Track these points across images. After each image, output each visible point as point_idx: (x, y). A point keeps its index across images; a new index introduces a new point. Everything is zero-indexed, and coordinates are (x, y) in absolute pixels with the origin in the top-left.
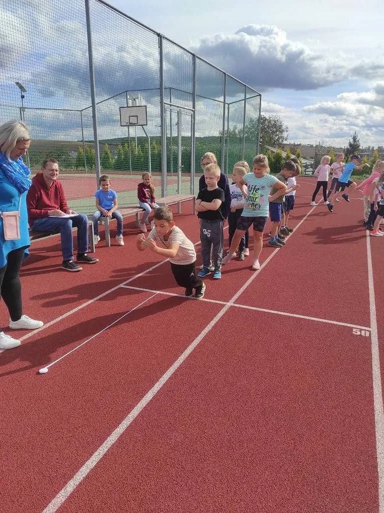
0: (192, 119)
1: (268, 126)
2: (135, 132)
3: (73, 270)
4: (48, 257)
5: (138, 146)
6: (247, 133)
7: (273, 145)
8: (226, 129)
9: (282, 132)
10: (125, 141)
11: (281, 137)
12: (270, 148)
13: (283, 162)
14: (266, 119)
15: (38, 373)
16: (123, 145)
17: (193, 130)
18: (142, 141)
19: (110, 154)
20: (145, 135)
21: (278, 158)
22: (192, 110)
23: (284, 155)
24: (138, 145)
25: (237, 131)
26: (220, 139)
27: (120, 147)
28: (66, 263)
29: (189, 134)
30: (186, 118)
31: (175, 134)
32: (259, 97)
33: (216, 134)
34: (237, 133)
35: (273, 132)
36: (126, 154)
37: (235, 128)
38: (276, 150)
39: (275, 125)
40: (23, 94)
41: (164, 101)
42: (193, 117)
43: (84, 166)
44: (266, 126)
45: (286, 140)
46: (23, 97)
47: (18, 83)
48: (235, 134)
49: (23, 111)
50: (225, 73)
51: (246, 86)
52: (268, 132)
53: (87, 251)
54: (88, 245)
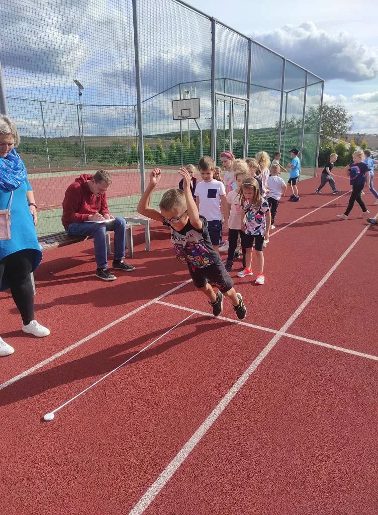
0: (245, 108)
1: (330, 115)
2: (188, 126)
3: (107, 279)
4: (85, 262)
5: (191, 141)
6: (306, 123)
7: (335, 136)
8: (283, 119)
9: (345, 121)
10: (177, 135)
11: (344, 127)
12: (331, 138)
14: (328, 108)
15: (43, 420)
16: (176, 140)
17: (247, 122)
18: (195, 135)
19: (163, 149)
20: (198, 129)
21: (340, 149)
22: (246, 100)
23: (347, 146)
24: (191, 139)
25: (295, 121)
26: (276, 131)
27: (173, 142)
28: (100, 271)
29: (241, 126)
30: (239, 111)
31: (227, 128)
32: (320, 85)
33: (272, 125)
34: (296, 123)
35: (336, 122)
36: (178, 148)
37: (294, 118)
38: (338, 141)
39: (338, 115)
40: (81, 91)
41: (216, 91)
42: (247, 107)
43: (137, 162)
44: (328, 116)
45: (350, 130)
46: (80, 94)
47: (76, 81)
48: (293, 125)
49: (81, 108)
50: (283, 59)
51: (307, 71)
52: (329, 121)
53: (124, 257)
54: (125, 252)
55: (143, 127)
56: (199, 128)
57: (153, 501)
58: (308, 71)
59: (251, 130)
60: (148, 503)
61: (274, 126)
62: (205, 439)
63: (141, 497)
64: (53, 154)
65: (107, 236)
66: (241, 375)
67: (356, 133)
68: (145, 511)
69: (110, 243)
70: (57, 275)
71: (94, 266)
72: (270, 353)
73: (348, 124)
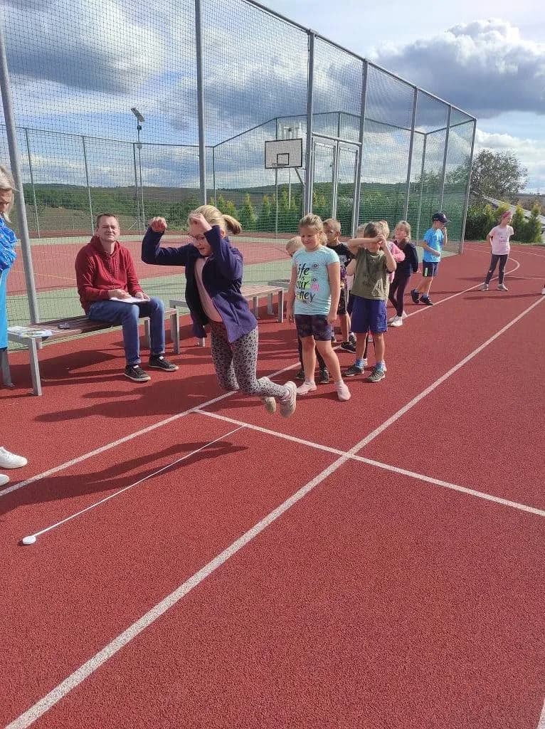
1: (495, 168)
3: (137, 379)
7: (499, 196)
9: (516, 176)
11: (515, 184)
14: (492, 157)
17: (358, 175)
19: (251, 208)
20: (299, 182)
22: (358, 145)
27: (267, 198)
28: (129, 369)
29: (350, 180)
32: (471, 125)
35: (503, 176)
36: (274, 208)
38: (502, 204)
39: (506, 167)
40: (140, 124)
41: (312, 131)
42: (359, 154)
44: (491, 168)
45: (522, 189)
46: (139, 128)
47: (134, 110)
48: (441, 180)
49: (140, 148)
50: (415, 88)
51: (450, 106)
53: (163, 352)
54: (164, 344)
56: (301, 181)
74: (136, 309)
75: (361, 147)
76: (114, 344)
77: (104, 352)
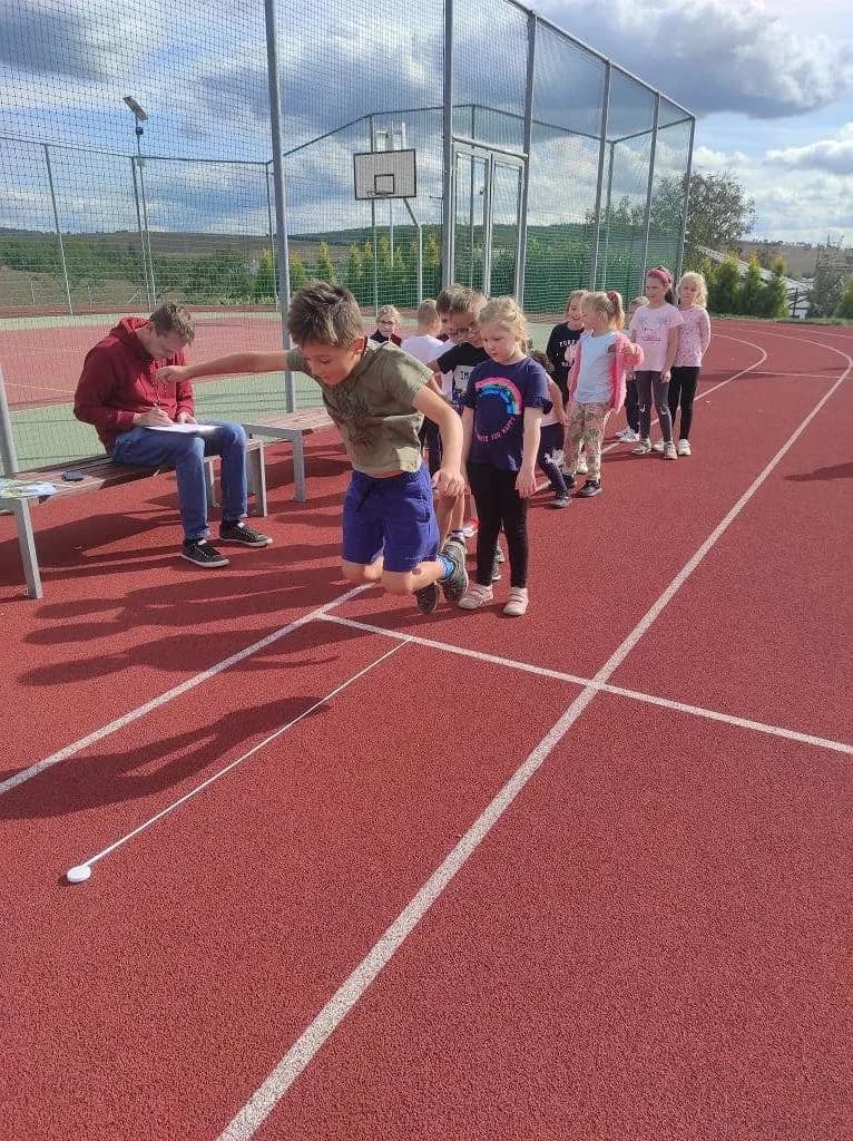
0: (520, 178)
1: (706, 199)
2: (389, 214)
3: (210, 564)
5: (395, 250)
6: (653, 215)
7: (714, 245)
9: (739, 212)
10: (364, 236)
11: (737, 225)
12: (708, 251)
13: (739, 286)
14: (702, 182)
15: (64, 881)
16: (361, 247)
17: (523, 210)
18: (405, 236)
19: (331, 267)
20: (411, 223)
21: (728, 275)
22: (522, 158)
23: (742, 268)
24: (395, 245)
25: (629, 212)
26: (586, 231)
27: (355, 250)
29: (511, 219)
30: (506, 182)
31: (478, 222)
32: (687, 126)
33: (579, 219)
34: (630, 215)
35: (718, 213)
36: (368, 265)
37: (625, 201)
38: (722, 257)
39: (722, 197)
40: (140, 124)
41: (454, 134)
42: (524, 174)
43: (272, 295)
44: (700, 199)
45: (748, 232)
46: (139, 132)
47: (128, 100)
48: (624, 219)
49: (141, 165)
50: (607, 62)
51: (657, 94)
52: (703, 211)
53: (245, 515)
54: (246, 502)
55: (287, 215)
56: (415, 222)
57: (316, 1057)
58: (661, 94)
59: (530, 228)
60: (306, 1060)
61: (582, 221)
62: (431, 918)
63: (289, 1047)
64: (78, 274)
65: (207, 465)
66: (509, 777)
67: (761, 239)
68: (299, 1078)
69: (212, 482)
70: (89, 553)
71: (176, 535)
72: (574, 728)
73: (745, 220)
74: (200, 444)
75: (526, 160)
76: (151, 502)
77: (136, 516)
